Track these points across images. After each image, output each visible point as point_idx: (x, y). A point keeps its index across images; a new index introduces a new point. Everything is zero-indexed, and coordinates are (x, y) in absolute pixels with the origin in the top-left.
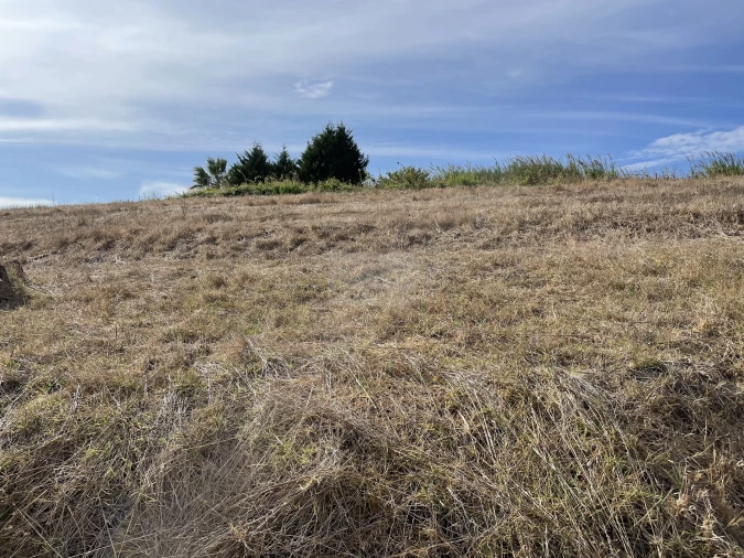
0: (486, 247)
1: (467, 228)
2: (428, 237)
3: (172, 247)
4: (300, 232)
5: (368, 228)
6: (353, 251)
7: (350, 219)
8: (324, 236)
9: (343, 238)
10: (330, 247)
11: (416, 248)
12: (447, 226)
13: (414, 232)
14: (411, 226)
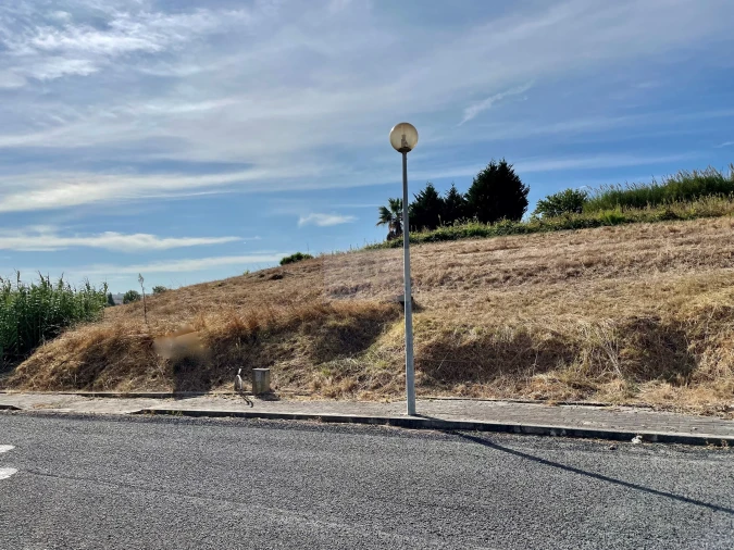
0: (610, 277)
1: (600, 266)
2: (578, 273)
3: (442, 284)
4: (506, 272)
5: (544, 269)
6: (537, 282)
7: (532, 263)
8: (520, 274)
9: (531, 275)
10: (525, 280)
11: (571, 280)
12: (589, 265)
13: (570, 270)
14: (568, 266)
